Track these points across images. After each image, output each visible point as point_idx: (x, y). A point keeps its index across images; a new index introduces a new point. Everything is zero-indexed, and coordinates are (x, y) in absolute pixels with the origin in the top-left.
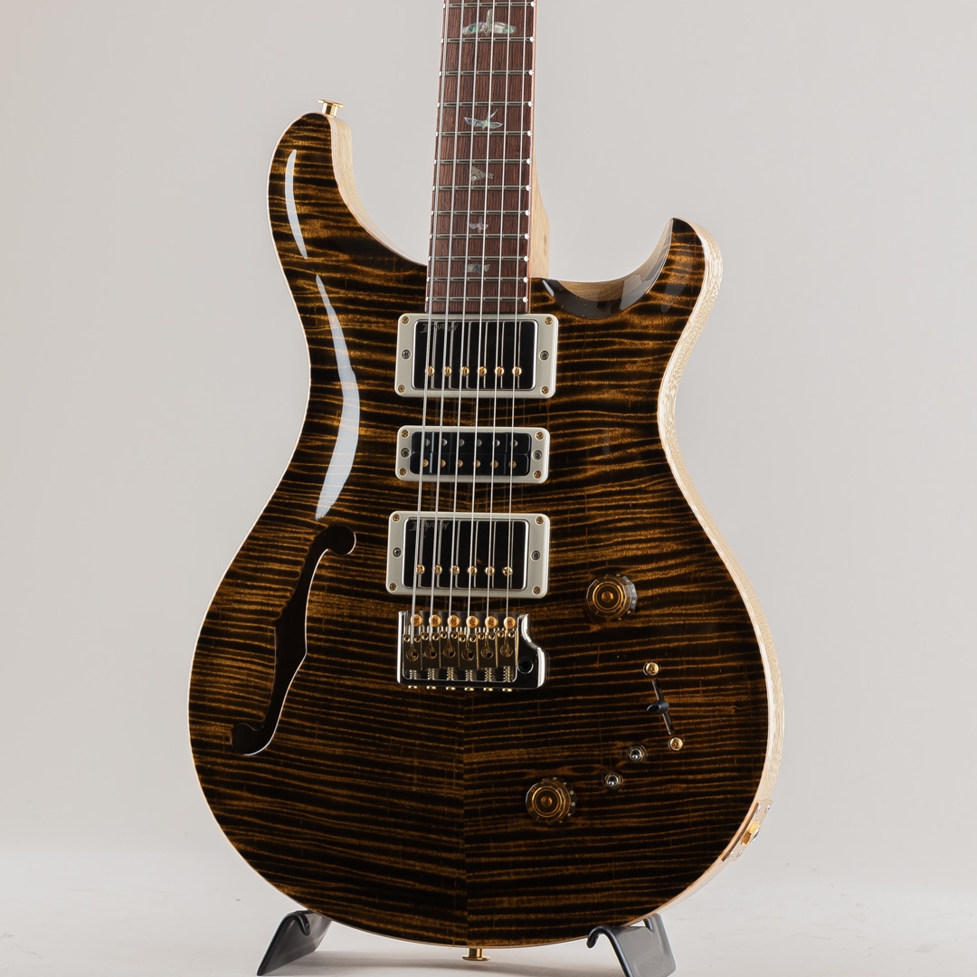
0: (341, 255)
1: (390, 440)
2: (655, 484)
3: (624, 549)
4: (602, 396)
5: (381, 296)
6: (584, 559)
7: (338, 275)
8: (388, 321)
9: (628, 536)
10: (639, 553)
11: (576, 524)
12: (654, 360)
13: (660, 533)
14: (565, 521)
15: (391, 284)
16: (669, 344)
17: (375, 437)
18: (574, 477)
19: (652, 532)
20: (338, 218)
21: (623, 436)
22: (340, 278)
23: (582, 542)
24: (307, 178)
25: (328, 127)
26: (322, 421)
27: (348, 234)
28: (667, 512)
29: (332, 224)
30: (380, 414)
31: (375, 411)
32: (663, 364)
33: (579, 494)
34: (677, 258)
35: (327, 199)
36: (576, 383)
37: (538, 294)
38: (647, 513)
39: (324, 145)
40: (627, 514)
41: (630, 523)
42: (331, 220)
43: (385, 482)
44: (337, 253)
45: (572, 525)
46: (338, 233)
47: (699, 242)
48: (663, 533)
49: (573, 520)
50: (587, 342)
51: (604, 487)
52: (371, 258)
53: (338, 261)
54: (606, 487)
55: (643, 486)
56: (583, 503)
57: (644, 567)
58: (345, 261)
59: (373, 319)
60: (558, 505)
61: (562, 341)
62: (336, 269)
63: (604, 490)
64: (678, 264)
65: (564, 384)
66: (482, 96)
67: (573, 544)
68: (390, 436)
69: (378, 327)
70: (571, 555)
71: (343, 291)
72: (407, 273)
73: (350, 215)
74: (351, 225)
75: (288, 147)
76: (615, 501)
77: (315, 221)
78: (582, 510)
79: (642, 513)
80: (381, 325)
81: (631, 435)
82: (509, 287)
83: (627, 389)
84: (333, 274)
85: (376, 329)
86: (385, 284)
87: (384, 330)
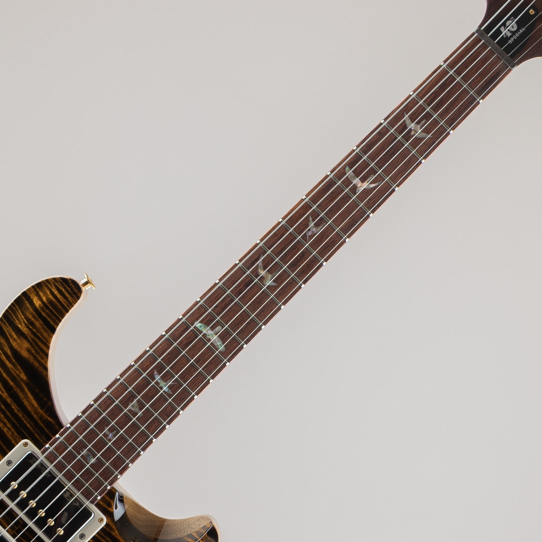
0: (23, 374)
5: (24, 417)
7: (12, 383)
8: (16, 434)
15: (35, 416)
20: (39, 351)
22: (12, 386)
24: (42, 315)
25: (78, 298)
27: (37, 365)
29: (33, 351)
35: (43, 336)
37: (108, 498)
39: (68, 305)
42: (35, 349)
44: (22, 371)
46: (32, 360)
52: (38, 391)
53: (19, 376)
58: (22, 380)
59: (9, 426)
61: (98, 536)
62: (14, 379)
69: (8, 432)
71: (6, 394)
72: (49, 419)
73: (47, 355)
74: (43, 361)
75: (47, 286)
77: (26, 342)
80: (10, 432)
82: (97, 485)
84: (9, 380)
85: (6, 432)
86: (32, 413)
87: (10, 437)
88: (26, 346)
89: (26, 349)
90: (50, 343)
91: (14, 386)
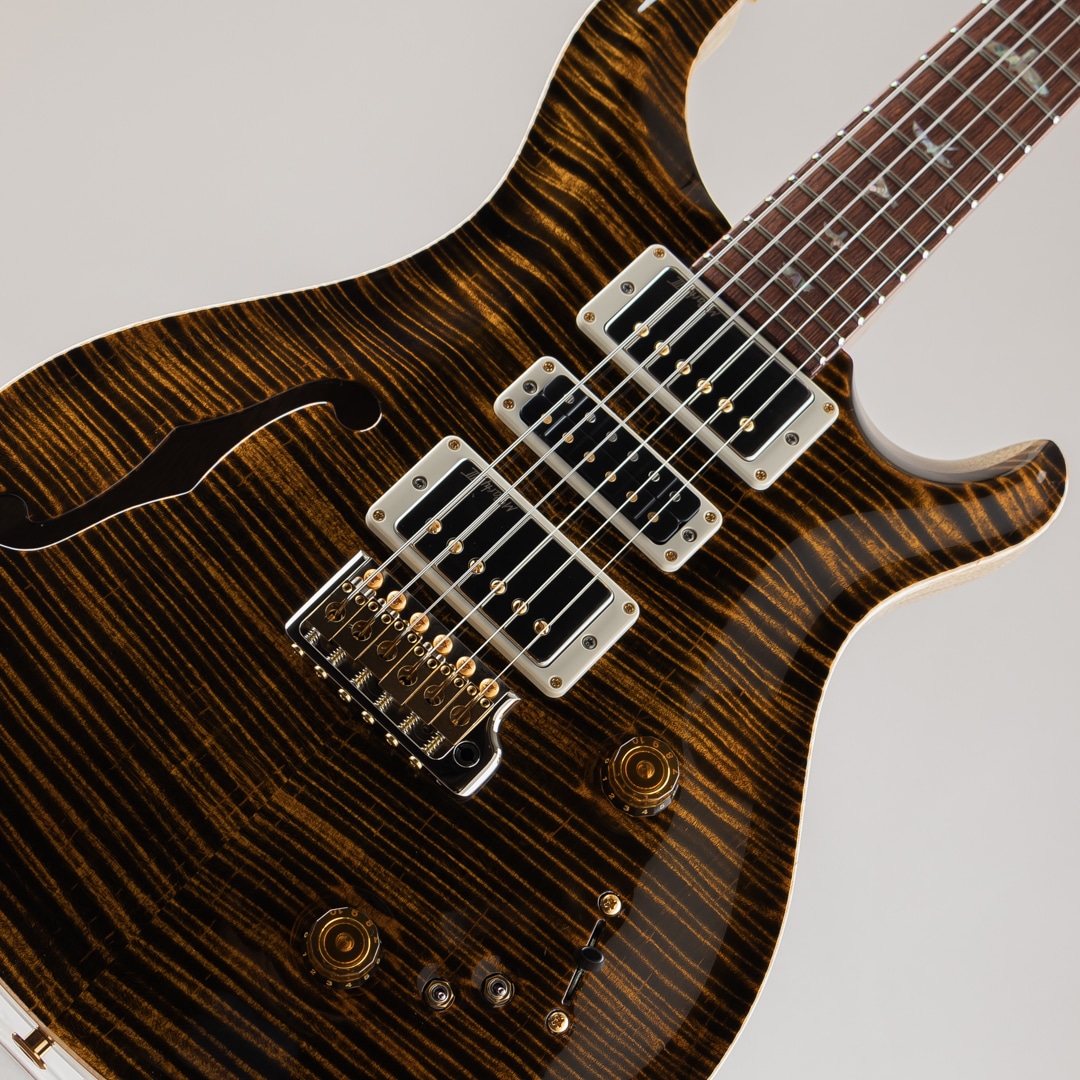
0: (640, 123)
1: (520, 358)
2: (785, 698)
3: (696, 736)
4: (815, 544)
5: (649, 205)
6: (639, 700)
7: (619, 139)
8: (633, 236)
9: (712, 725)
10: (709, 756)
11: (665, 654)
12: (903, 564)
13: (747, 758)
14: (654, 638)
15: (672, 204)
16: (935, 563)
17: (505, 339)
18: (709, 601)
19: (739, 747)
20: (668, 86)
21: (798, 611)
22: (619, 144)
23: (656, 681)
24: (672, 16)
26: (445, 268)
27: (665, 112)
28: (774, 742)
29: (657, 84)
30: (535, 320)
31: (531, 312)
32: (910, 579)
33: (698, 623)
34: (1028, 483)
35: (674, 58)
36: (799, 503)
37: (835, 370)
38: (752, 721)
40: (731, 700)
41: (725, 713)
42: (660, 80)
43: (472, 396)
44: (638, 117)
45: (659, 650)
46: (655, 100)
47: (1061, 490)
48: (750, 761)
49: (665, 645)
50: (849, 472)
51: (731, 644)
52: (671, 159)
53: (632, 125)
54: (734, 647)
55: (772, 687)
56: (695, 639)
57: (700, 777)
58: (640, 133)
59: (617, 218)
60: (661, 612)
61: (821, 444)
62: (622, 131)
63: (730, 647)
64: (1024, 490)
65: (785, 491)
66: (957, 119)
67: (642, 671)
68: (525, 354)
69: (616, 231)
70: (628, 682)
71: (608, 159)
73: (682, 97)
74: (675, 107)
76: (731, 672)
77: (642, 64)
78: (688, 646)
79: (746, 716)
80: (621, 232)
81: (805, 619)
82: (818, 332)
83: (846, 566)
84: (613, 133)
85: (612, 231)
86: (666, 198)
87: (622, 243)
88: (644, 71)
89: (643, 76)
90: (687, 74)
91: (624, 144)
